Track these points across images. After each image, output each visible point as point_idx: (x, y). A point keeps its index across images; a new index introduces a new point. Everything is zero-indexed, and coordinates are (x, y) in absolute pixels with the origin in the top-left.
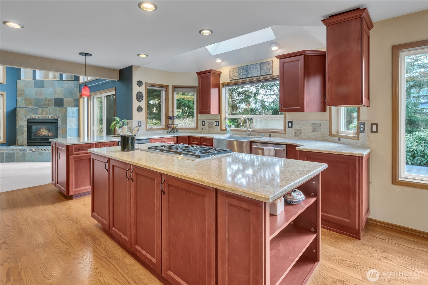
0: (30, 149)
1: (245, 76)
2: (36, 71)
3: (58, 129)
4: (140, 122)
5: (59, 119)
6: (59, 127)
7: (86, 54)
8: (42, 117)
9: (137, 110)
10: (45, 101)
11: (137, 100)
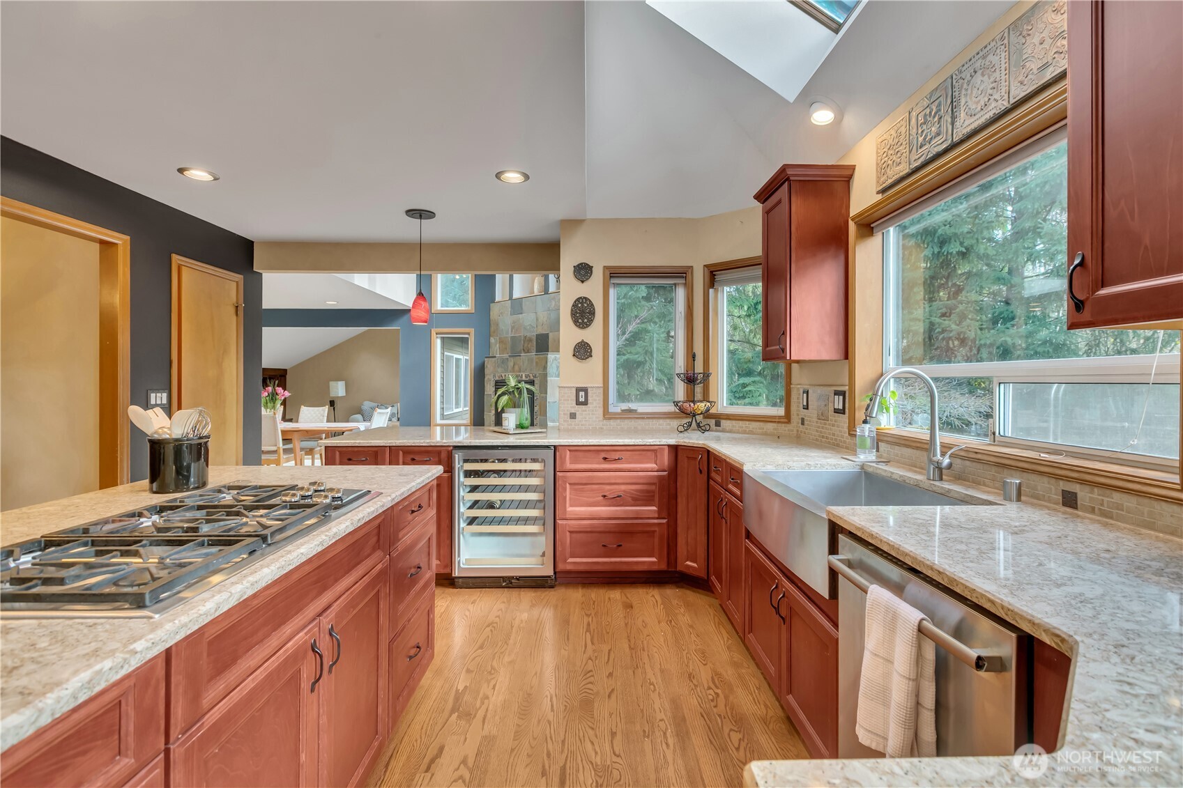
2: (497, 275)
4: (582, 391)
5: (536, 380)
7: (420, 214)
9: (574, 355)
10: (524, 341)
11: (576, 322)
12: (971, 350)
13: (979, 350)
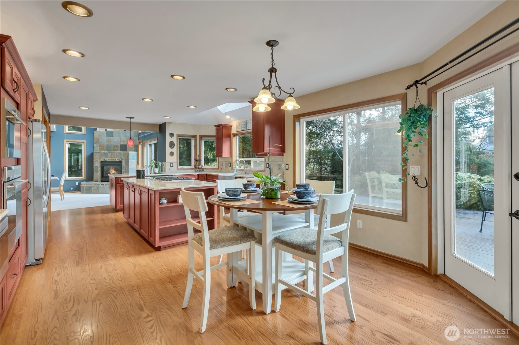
0: (102, 184)
1: (244, 129)
3: (123, 169)
4: (172, 163)
5: (123, 161)
6: (123, 167)
7: (130, 118)
8: (111, 160)
9: (170, 155)
10: (114, 147)
11: (170, 147)
12: (248, 152)
13: (250, 153)
